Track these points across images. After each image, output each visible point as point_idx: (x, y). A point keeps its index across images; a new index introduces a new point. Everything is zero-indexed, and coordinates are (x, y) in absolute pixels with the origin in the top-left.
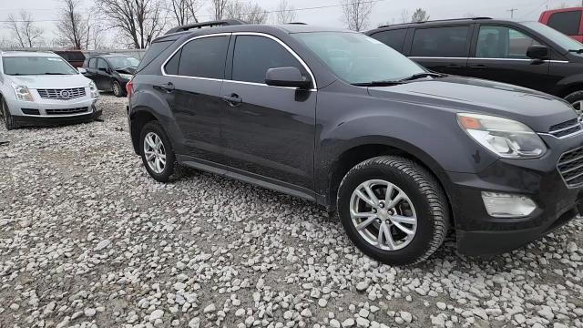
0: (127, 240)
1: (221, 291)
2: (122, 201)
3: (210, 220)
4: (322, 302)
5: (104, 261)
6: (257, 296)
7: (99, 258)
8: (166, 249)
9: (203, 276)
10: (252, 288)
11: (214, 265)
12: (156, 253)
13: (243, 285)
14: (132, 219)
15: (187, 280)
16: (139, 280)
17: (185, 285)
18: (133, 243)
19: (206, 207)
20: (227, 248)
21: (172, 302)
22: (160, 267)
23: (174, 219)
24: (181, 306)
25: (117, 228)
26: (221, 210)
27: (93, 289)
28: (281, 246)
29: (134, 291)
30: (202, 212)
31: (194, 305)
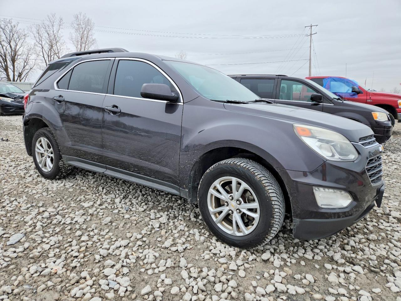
0: (41, 233)
1: (150, 272)
2: (25, 198)
3: (116, 211)
4: (242, 273)
5: (20, 254)
6: (185, 274)
7: (15, 252)
8: (83, 238)
9: (128, 261)
10: (176, 267)
11: (135, 249)
12: (74, 242)
13: (168, 265)
14: (39, 213)
15: (114, 265)
16: (65, 270)
17: (114, 270)
18: (47, 235)
19: (109, 201)
20: (141, 234)
21: (107, 288)
22: (82, 255)
23: (82, 212)
24: (116, 291)
25: (26, 223)
26: (123, 202)
27: (16, 283)
28: (186, 229)
29: (62, 281)
30: (107, 205)
31: (130, 289)
